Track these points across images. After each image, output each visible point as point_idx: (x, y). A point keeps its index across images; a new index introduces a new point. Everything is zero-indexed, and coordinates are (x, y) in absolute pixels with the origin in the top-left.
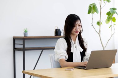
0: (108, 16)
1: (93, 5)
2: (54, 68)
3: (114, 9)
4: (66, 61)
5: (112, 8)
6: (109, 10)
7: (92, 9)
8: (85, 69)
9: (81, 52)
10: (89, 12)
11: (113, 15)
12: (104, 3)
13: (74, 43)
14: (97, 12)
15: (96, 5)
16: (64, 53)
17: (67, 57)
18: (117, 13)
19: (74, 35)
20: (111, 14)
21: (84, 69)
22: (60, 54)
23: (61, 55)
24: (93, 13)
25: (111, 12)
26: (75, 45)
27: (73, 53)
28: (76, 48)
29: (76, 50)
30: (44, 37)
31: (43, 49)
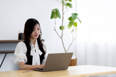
0: (69, 21)
1: (55, 10)
2: (14, 70)
3: (76, 14)
4: (26, 64)
5: (74, 14)
6: (71, 16)
7: (55, 14)
8: (43, 71)
9: (40, 55)
10: (52, 17)
11: (74, 20)
12: (67, 8)
13: (33, 47)
14: (60, 17)
15: (58, 10)
16: (24, 57)
17: (27, 60)
18: (78, 18)
19: (33, 38)
20: (72, 19)
21: (41, 71)
22: (20, 57)
23: (21, 59)
24: (55, 18)
25: (72, 17)
26: (34, 48)
27: (32, 56)
28: (35, 51)
29: (36, 53)
30: (7, 40)
31: (6, 53)
